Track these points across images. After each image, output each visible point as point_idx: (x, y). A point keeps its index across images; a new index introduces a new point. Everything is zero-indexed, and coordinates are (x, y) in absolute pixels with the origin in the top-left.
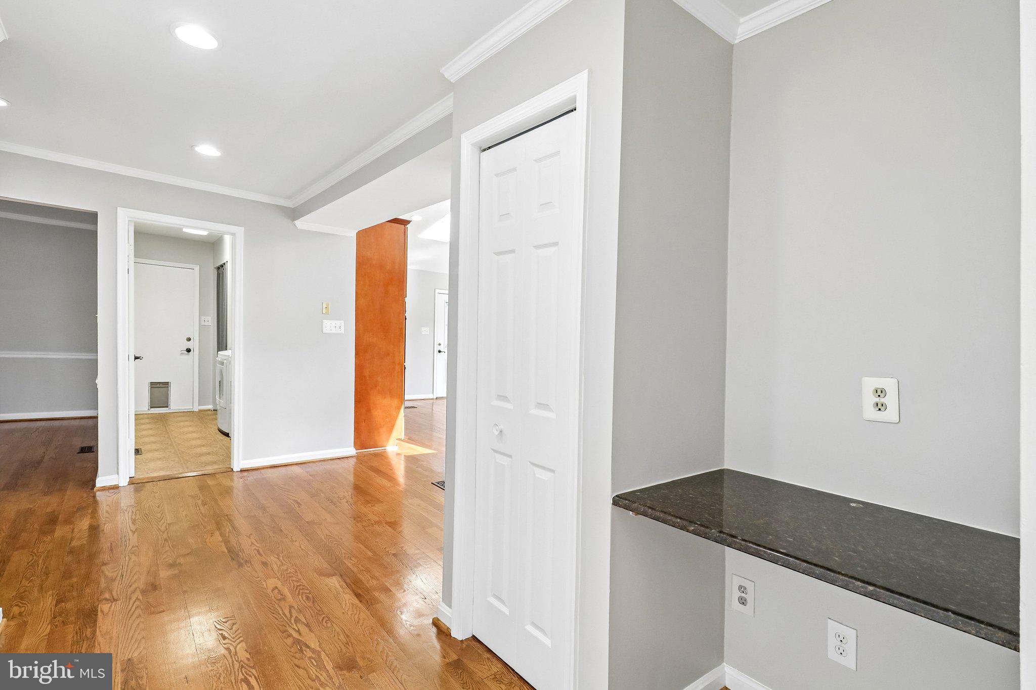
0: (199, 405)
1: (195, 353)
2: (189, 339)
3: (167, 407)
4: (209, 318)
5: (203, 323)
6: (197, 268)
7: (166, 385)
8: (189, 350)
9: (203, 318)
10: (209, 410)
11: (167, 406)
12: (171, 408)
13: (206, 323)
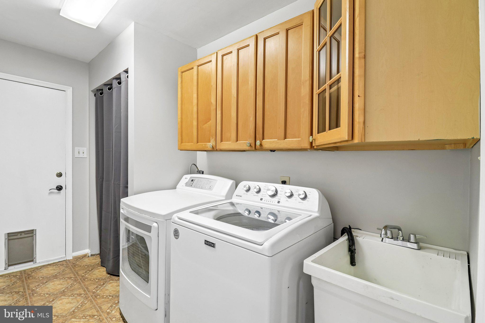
0: (73, 252)
1: (68, 191)
2: (60, 175)
3: (32, 261)
4: (85, 150)
5: (77, 155)
6: (69, 90)
7: (31, 233)
8: (59, 188)
9: (77, 149)
10: (85, 256)
11: (32, 259)
12: (38, 261)
13: (81, 155)
